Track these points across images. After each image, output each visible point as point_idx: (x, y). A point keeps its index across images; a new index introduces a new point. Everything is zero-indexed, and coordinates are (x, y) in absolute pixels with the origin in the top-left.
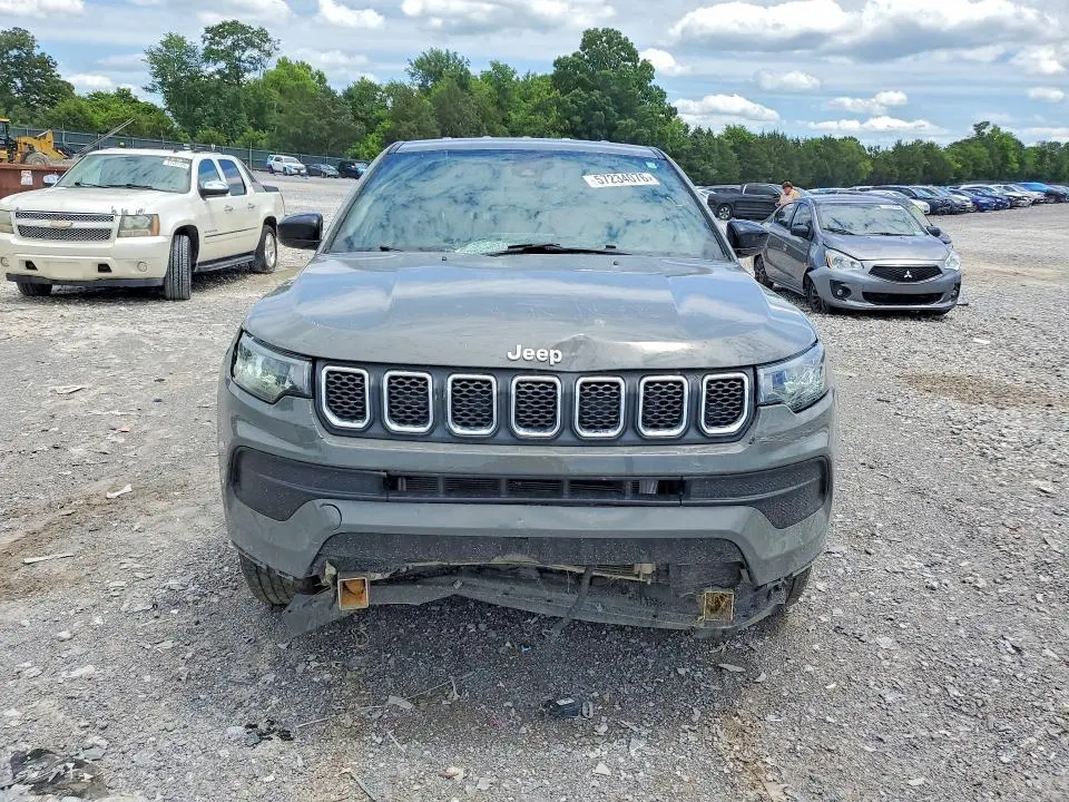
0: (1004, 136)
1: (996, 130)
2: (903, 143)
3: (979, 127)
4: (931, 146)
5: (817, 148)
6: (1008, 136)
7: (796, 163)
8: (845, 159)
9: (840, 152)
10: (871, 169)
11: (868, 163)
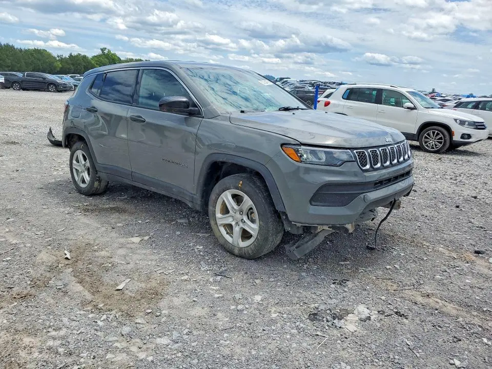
0: (113, 54)
1: (109, 51)
2: (73, 55)
3: (103, 50)
4: (85, 57)
5: (32, 54)
6: (114, 55)
7: (23, 61)
8: (47, 60)
9: (44, 56)
10: (60, 66)
11: (59, 63)
